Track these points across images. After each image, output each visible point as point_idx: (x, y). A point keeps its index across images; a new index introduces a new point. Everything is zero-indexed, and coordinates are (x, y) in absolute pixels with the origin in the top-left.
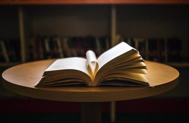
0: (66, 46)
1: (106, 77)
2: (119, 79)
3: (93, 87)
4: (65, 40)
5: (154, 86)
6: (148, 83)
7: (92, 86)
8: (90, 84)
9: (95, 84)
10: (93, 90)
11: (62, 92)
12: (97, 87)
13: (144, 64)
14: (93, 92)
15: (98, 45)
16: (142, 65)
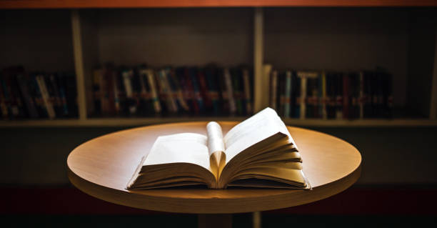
0: (164, 85)
2: (257, 177)
3: (218, 189)
4: (163, 74)
5: (313, 188)
6: (303, 184)
8: (213, 185)
9: (221, 185)
10: (219, 195)
11: (171, 198)
12: (223, 189)
13: (298, 155)
14: (218, 199)
15: (228, 82)
16: (294, 156)
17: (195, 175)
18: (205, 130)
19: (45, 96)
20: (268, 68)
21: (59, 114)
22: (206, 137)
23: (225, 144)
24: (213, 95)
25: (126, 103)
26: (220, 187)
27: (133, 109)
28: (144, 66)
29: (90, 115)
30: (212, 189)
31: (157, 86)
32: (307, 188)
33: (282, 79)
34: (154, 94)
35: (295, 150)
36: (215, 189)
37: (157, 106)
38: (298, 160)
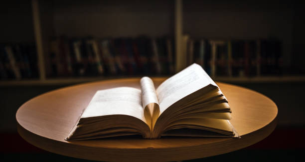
0: (106, 52)
1: (171, 125)
2: (189, 127)
3: (153, 139)
4: (105, 43)
5: (241, 136)
6: (232, 133)
7: (151, 137)
8: (148, 135)
9: (155, 135)
10: (153, 145)
12: (158, 138)
13: (227, 105)
14: (153, 149)
15: (155, 49)
16: (224, 106)
17: (130, 126)
18: (139, 85)
19: (13, 62)
20: (186, 38)
21: (24, 75)
22: (140, 91)
23: (157, 97)
24: (143, 59)
25: (77, 66)
26: (154, 137)
27: (82, 71)
28: (90, 38)
29: (49, 76)
30: (147, 139)
31: (100, 52)
32: (235, 136)
33: (197, 45)
34: (98, 59)
35: (225, 101)
36: (149, 139)
37: (101, 69)
38: (228, 110)
